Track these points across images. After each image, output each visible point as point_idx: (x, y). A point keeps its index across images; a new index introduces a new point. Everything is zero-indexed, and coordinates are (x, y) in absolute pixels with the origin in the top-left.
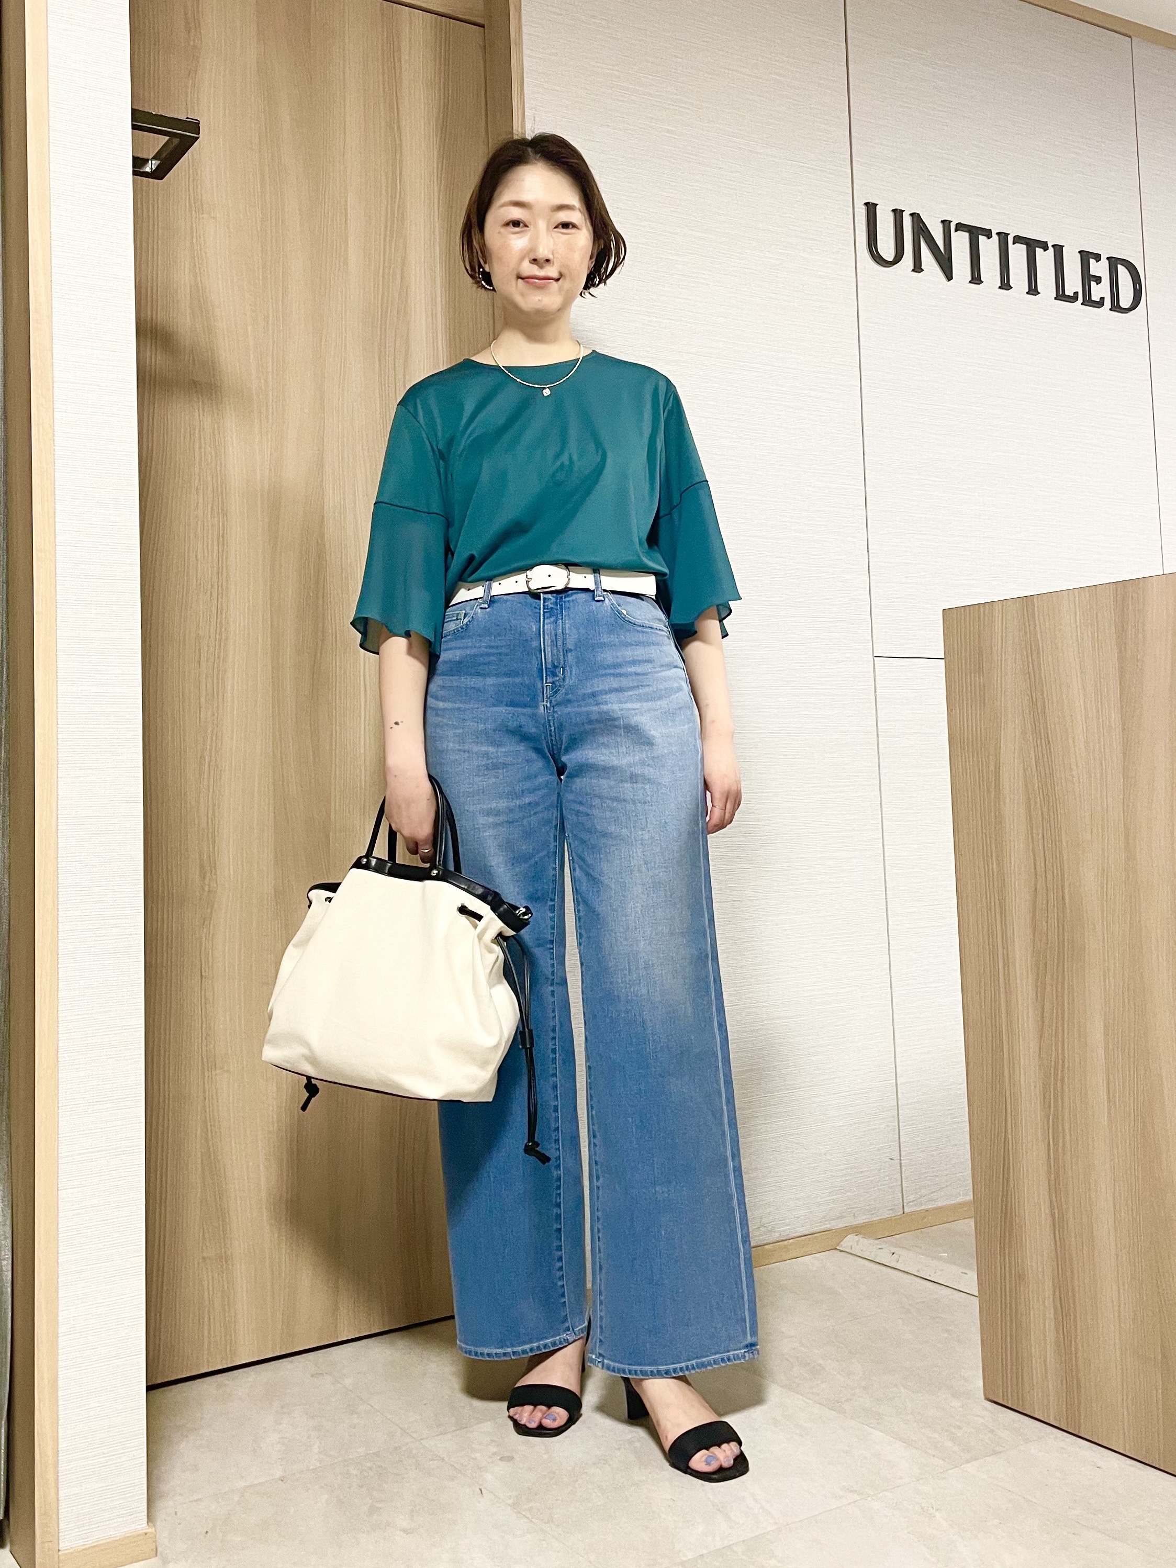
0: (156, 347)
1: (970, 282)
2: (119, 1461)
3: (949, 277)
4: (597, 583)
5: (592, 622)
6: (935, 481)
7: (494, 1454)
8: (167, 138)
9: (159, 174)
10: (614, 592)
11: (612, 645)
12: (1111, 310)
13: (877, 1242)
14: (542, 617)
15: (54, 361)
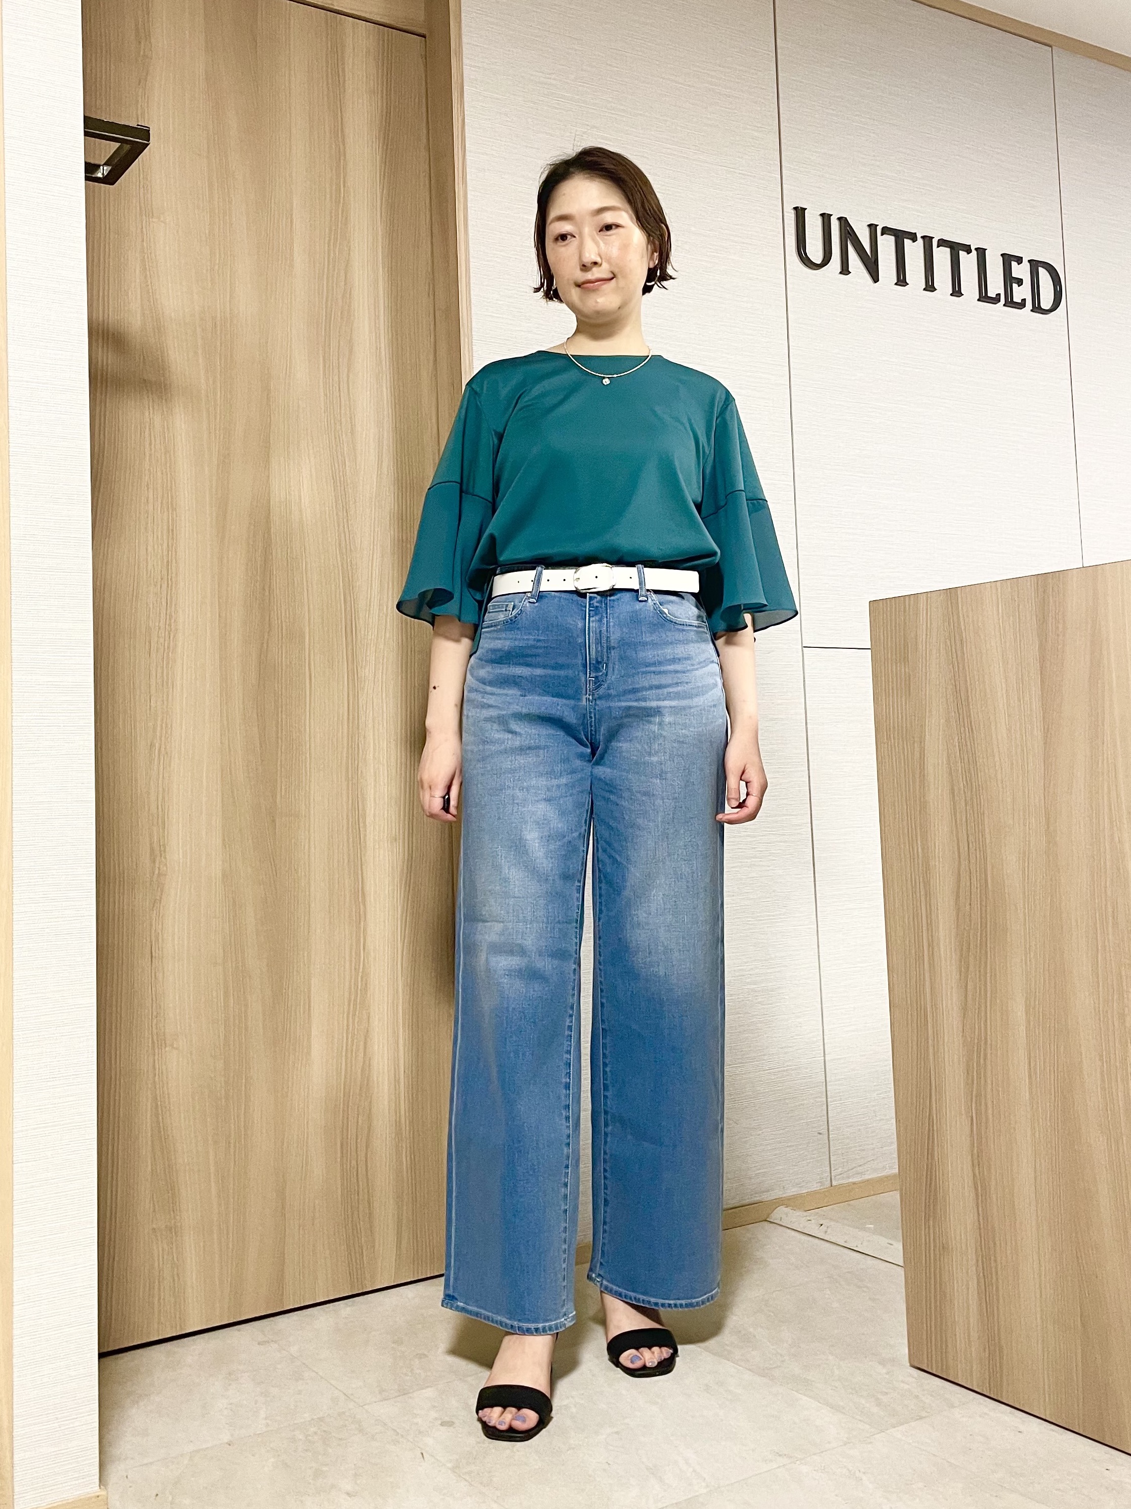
0: (108, 348)
1: (896, 284)
2: (72, 1426)
3: (876, 279)
4: (642, 582)
5: (635, 620)
6: (861, 477)
7: (436, 1419)
8: (118, 145)
9: (110, 180)
10: (656, 592)
11: (655, 645)
12: (1032, 311)
13: (805, 1214)
14: (587, 615)
15: (9, 361)
